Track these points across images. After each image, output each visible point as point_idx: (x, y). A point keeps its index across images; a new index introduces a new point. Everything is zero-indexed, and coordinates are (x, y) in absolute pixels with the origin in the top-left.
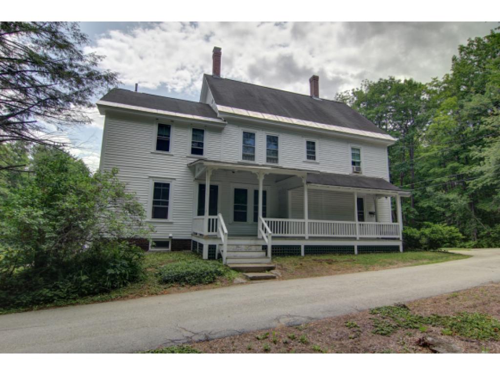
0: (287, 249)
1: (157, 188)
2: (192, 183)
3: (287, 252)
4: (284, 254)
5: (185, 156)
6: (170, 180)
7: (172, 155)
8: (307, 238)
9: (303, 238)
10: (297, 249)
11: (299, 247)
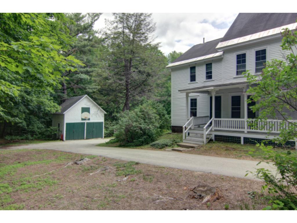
0: (231, 138)
1: (192, 101)
2: (207, 97)
3: (231, 140)
4: (228, 141)
5: (203, 82)
6: (197, 97)
7: (197, 83)
8: (246, 132)
9: (243, 132)
10: (238, 139)
11: (240, 138)
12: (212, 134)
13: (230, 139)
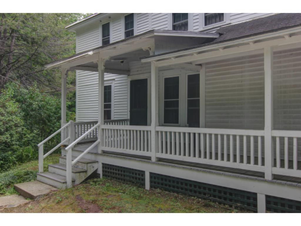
1: (106, 91)
6: (111, 82)
9: (149, 160)
10: (140, 177)
11: (142, 173)
12: (97, 162)
13: (127, 176)
